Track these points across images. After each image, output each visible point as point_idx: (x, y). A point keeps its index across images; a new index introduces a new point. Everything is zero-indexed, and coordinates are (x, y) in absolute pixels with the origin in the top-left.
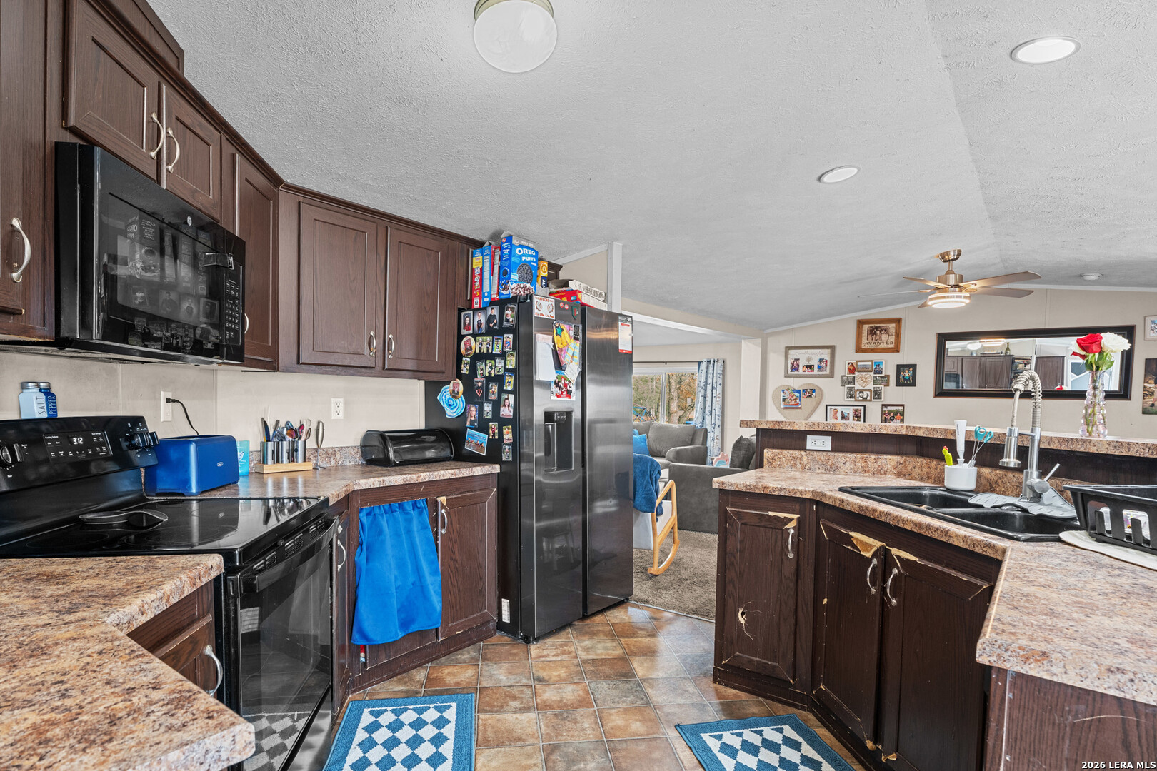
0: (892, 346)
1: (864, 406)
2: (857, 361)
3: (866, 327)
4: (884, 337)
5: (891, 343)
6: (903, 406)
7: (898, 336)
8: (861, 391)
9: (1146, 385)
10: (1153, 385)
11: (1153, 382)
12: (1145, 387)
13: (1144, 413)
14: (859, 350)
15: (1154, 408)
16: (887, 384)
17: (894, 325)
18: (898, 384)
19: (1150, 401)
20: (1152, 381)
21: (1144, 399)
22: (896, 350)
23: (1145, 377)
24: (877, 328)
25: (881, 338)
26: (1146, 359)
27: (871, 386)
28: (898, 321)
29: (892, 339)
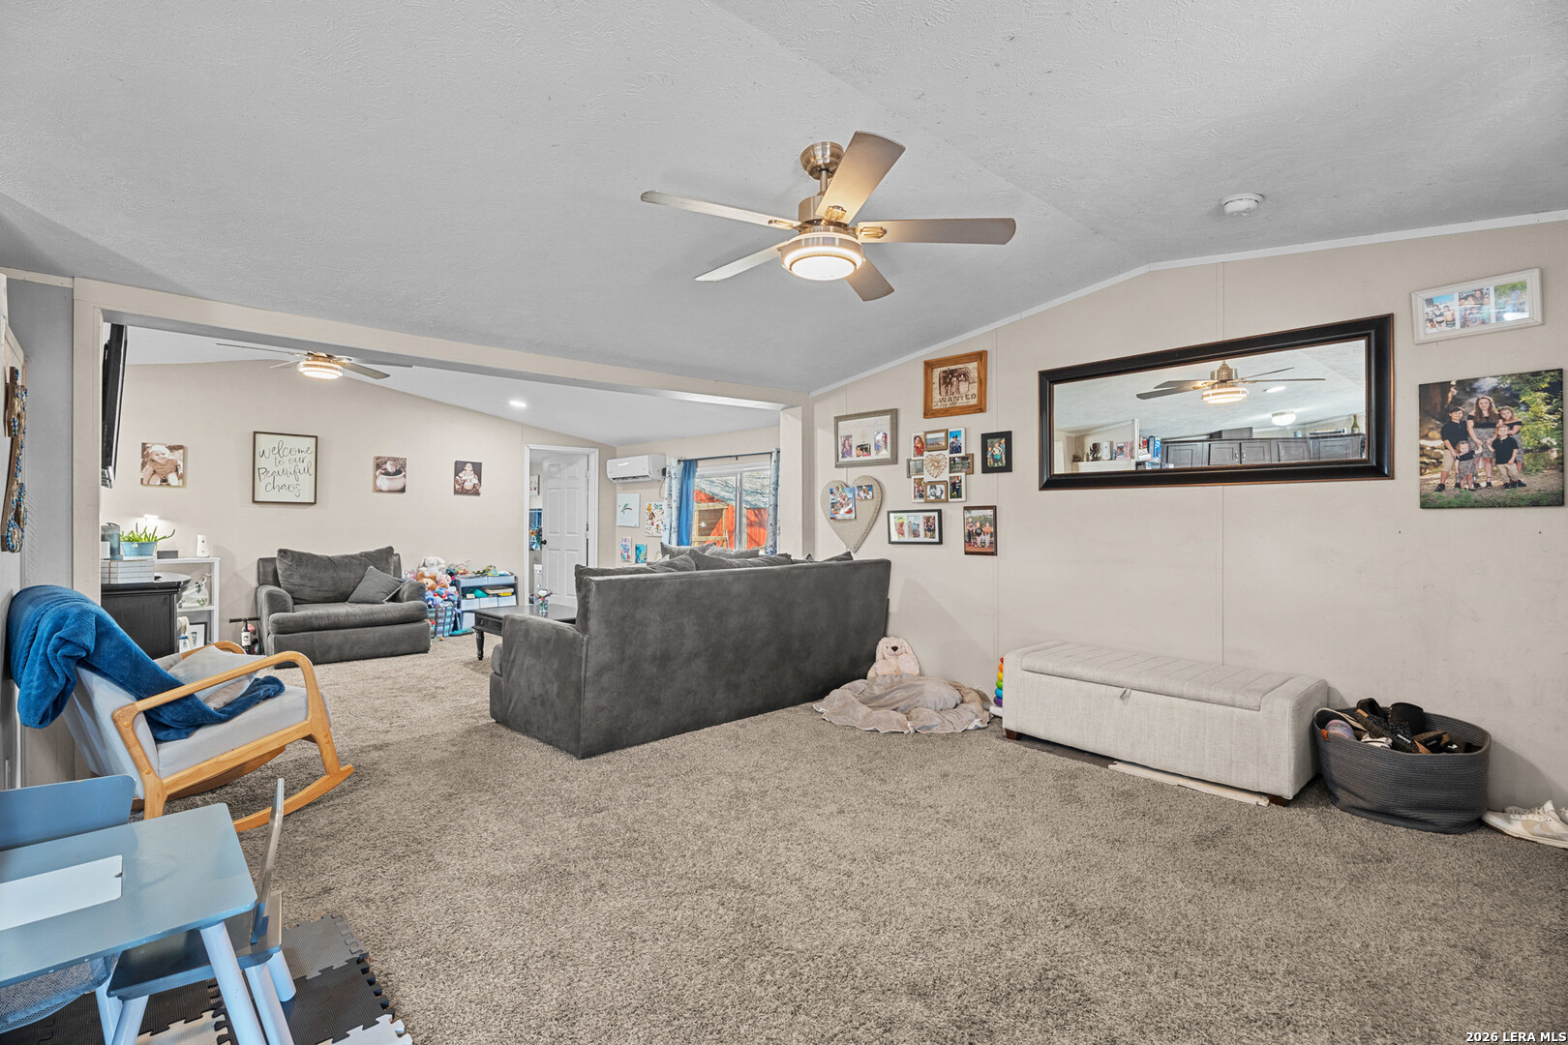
0: (974, 402)
1: (940, 512)
2: (926, 433)
3: (937, 372)
4: (963, 387)
5: (973, 396)
6: (994, 508)
7: (982, 382)
8: (933, 485)
9: (1424, 442)
10: (1439, 443)
11: (1438, 435)
12: (1422, 448)
13: (1424, 506)
14: (929, 412)
15: (1444, 494)
16: (970, 471)
17: (975, 364)
18: (986, 469)
19: (1434, 477)
20: (1436, 434)
21: (1421, 474)
22: (980, 408)
23: (1420, 426)
24: (952, 372)
25: (958, 389)
26: (1420, 386)
27: (945, 476)
28: (980, 357)
29: (974, 389)
